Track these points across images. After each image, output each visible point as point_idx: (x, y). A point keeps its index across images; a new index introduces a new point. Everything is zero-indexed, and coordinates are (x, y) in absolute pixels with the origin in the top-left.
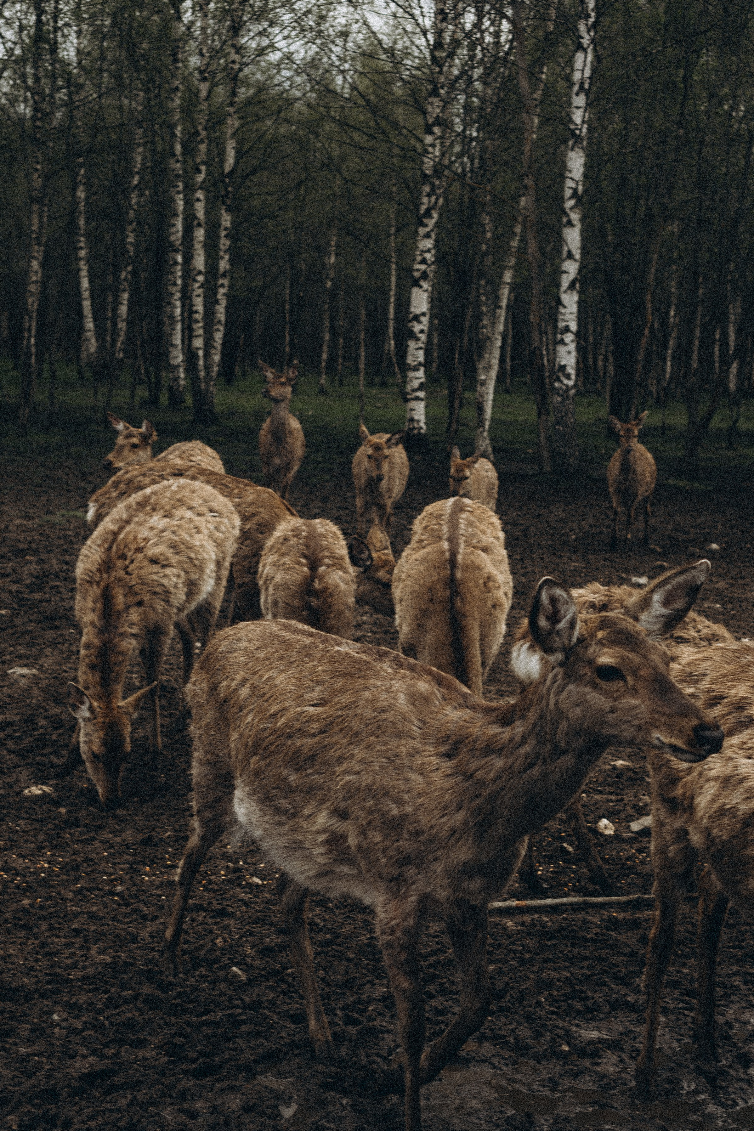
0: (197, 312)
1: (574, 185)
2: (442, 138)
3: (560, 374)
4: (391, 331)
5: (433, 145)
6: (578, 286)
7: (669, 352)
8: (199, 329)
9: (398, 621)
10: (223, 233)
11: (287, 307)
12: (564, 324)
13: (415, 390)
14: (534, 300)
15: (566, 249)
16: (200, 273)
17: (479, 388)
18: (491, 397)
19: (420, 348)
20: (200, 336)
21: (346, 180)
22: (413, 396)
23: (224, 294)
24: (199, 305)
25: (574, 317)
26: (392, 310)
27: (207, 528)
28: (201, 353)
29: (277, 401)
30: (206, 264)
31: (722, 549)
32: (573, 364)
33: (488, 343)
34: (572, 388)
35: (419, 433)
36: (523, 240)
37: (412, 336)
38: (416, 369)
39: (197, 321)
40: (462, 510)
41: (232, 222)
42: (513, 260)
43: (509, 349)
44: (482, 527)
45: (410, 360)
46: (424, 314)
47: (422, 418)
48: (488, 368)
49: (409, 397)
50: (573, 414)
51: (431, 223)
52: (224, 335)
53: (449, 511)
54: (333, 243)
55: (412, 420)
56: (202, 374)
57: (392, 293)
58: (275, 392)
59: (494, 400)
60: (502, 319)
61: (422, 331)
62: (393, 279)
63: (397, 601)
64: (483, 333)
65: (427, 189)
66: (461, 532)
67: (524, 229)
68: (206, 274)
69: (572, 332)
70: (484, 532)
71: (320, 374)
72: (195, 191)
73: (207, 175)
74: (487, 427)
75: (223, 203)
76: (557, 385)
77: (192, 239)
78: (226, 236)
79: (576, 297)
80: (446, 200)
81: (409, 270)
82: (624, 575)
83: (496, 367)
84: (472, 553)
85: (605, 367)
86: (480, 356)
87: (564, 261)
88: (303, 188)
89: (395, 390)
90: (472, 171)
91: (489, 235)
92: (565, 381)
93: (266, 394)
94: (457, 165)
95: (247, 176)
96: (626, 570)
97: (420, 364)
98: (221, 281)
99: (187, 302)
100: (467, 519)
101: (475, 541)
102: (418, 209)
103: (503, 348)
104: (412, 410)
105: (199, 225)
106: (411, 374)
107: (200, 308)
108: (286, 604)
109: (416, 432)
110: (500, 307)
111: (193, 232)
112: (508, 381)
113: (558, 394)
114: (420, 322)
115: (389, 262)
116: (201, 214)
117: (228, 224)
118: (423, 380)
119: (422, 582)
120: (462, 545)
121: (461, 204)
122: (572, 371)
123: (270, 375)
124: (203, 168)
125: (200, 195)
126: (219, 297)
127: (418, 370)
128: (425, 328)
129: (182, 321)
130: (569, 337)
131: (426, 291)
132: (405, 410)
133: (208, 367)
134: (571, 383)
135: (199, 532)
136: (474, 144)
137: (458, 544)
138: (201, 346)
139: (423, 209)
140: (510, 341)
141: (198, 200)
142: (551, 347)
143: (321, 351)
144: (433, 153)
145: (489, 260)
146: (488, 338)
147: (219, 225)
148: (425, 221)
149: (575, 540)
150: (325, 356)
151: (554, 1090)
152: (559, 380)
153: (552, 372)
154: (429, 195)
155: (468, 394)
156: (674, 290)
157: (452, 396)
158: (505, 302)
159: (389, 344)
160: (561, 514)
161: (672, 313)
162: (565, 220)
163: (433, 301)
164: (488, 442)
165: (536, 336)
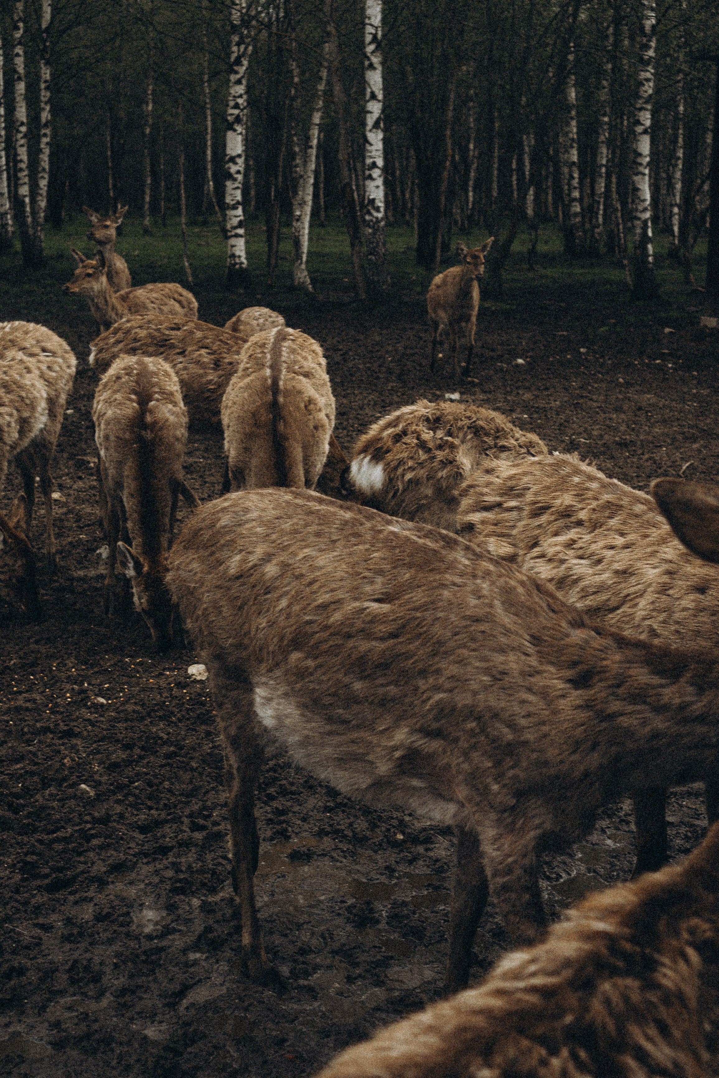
0: (21, 161)
1: (373, 31)
3: (370, 208)
4: (210, 173)
6: (382, 125)
7: (471, 183)
8: (24, 176)
9: (226, 445)
10: (43, 86)
11: (109, 153)
12: (372, 160)
13: (234, 228)
14: (342, 139)
15: (369, 91)
16: (22, 124)
17: (294, 224)
18: (306, 231)
19: (237, 188)
20: (25, 183)
21: (159, 32)
22: (233, 233)
23: (47, 144)
24: (23, 154)
25: (380, 153)
26: (209, 152)
27: (39, 368)
28: (27, 200)
29: (101, 243)
30: (28, 116)
31: (529, 363)
32: (383, 199)
33: (301, 181)
34: (382, 219)
35: (241, 268)
36: (329, 83)
37: (230, 176)
38: (234, 207)
39: (21, 170)
40: (284, 339)
41: (51, 75)
42: (321, 103)
43: (322, 185)
44: (304, 354)
45: (228, 200)
46: (239, 156)
47: (243, 254)
48: (302, 203)
49: (229, 234)
50: (384, 244)
51: (242, 70)
52: (49, 182)
53: (272, 340)
54: (150, 92)
55: (233, 256)
56: (29, 220)
57: (209, 137)
58: (99, 234)
59: (310, 233)
60: (314, 158)
61: (238, 172)
62: (209, 123)
63: (225, 428)
64: (296, 172)
65: (236, 38)
66: (283, 359)
67: (329, 73)
68: (29, 124)
69: (378, 168)
70: (305, 359)
71: (143, 216)
72: (14, 46)
73: (25, 32)
74: (304, 259)
75: (43, 58)
76: (367, 218)
77: (13, 92)
78: (47, 88)
79: (380, 136)
80: (255, 47)
81: (223, 115)
82: (438, 393)
83: (310, 203)
84: (293, 378)
85: (412, 198)
86: (296, 193)
87: (368, 101)
89: (217, 228)
90: (278, 20)
91: (296, 80)
92: (375, 214)
93: (91, 237)
94: (263, 15)
95: (64, 31)
96: (440, 388)
97: (238, 203)
98: (43, 131)
99: (12, 152)
100: (289, 347)
101: (297, 367)
102: (229, 58)
103: (316, 185)
104: (233, 246)
105: (19, 79)
106: (230, 213)
107: (25, 158)
108: (117, 437)
109: (237, 266)
110: (311, 147)
111: (14, 85)
112: (322, 214)
113: (369, 226)
114: (236, 164)
115: (203, 108)
116: (21, 69)
117: (48, 77)
118: (242, 218)
119: (246, 407)
120: (284, 372)
121: (269, 52)
122: (381, 205)
123: (94, 219)
124: (21, 25)
125: (19, 50)
126: (42, 146)
127: (237, 208)
128: (242, 169)
129: (8, 170)
130: (376, 173)
131: (241, 134)
132: (226, 247)
133: (34, 213)
134: (380, 215)
135: (29, 371)
137: (280, 371)
138: (27, 193)
139: (233, 57)
140: (322, 179)
141: (18, 55)
142: (361, 183)
143: (144, 193)
144: (240, 5)
145: (298, 103)
146: (301, 177)
147: (38, 77)
148: (236, 68)
149: (391, 362)
150: (147, 199)
151: (391, 877)
152: (369, 213)
153: (362, 206)
154: (238, 44)
155: (285, 230)
156: (472, 125)
157: (270, 231)
158: (315, 142)
159: (209, 185)
160: (378, 338)
161: (471, 146)
162: (367, 63)
163: (247, 142)
164: (306, 273)
165: (345, 172)
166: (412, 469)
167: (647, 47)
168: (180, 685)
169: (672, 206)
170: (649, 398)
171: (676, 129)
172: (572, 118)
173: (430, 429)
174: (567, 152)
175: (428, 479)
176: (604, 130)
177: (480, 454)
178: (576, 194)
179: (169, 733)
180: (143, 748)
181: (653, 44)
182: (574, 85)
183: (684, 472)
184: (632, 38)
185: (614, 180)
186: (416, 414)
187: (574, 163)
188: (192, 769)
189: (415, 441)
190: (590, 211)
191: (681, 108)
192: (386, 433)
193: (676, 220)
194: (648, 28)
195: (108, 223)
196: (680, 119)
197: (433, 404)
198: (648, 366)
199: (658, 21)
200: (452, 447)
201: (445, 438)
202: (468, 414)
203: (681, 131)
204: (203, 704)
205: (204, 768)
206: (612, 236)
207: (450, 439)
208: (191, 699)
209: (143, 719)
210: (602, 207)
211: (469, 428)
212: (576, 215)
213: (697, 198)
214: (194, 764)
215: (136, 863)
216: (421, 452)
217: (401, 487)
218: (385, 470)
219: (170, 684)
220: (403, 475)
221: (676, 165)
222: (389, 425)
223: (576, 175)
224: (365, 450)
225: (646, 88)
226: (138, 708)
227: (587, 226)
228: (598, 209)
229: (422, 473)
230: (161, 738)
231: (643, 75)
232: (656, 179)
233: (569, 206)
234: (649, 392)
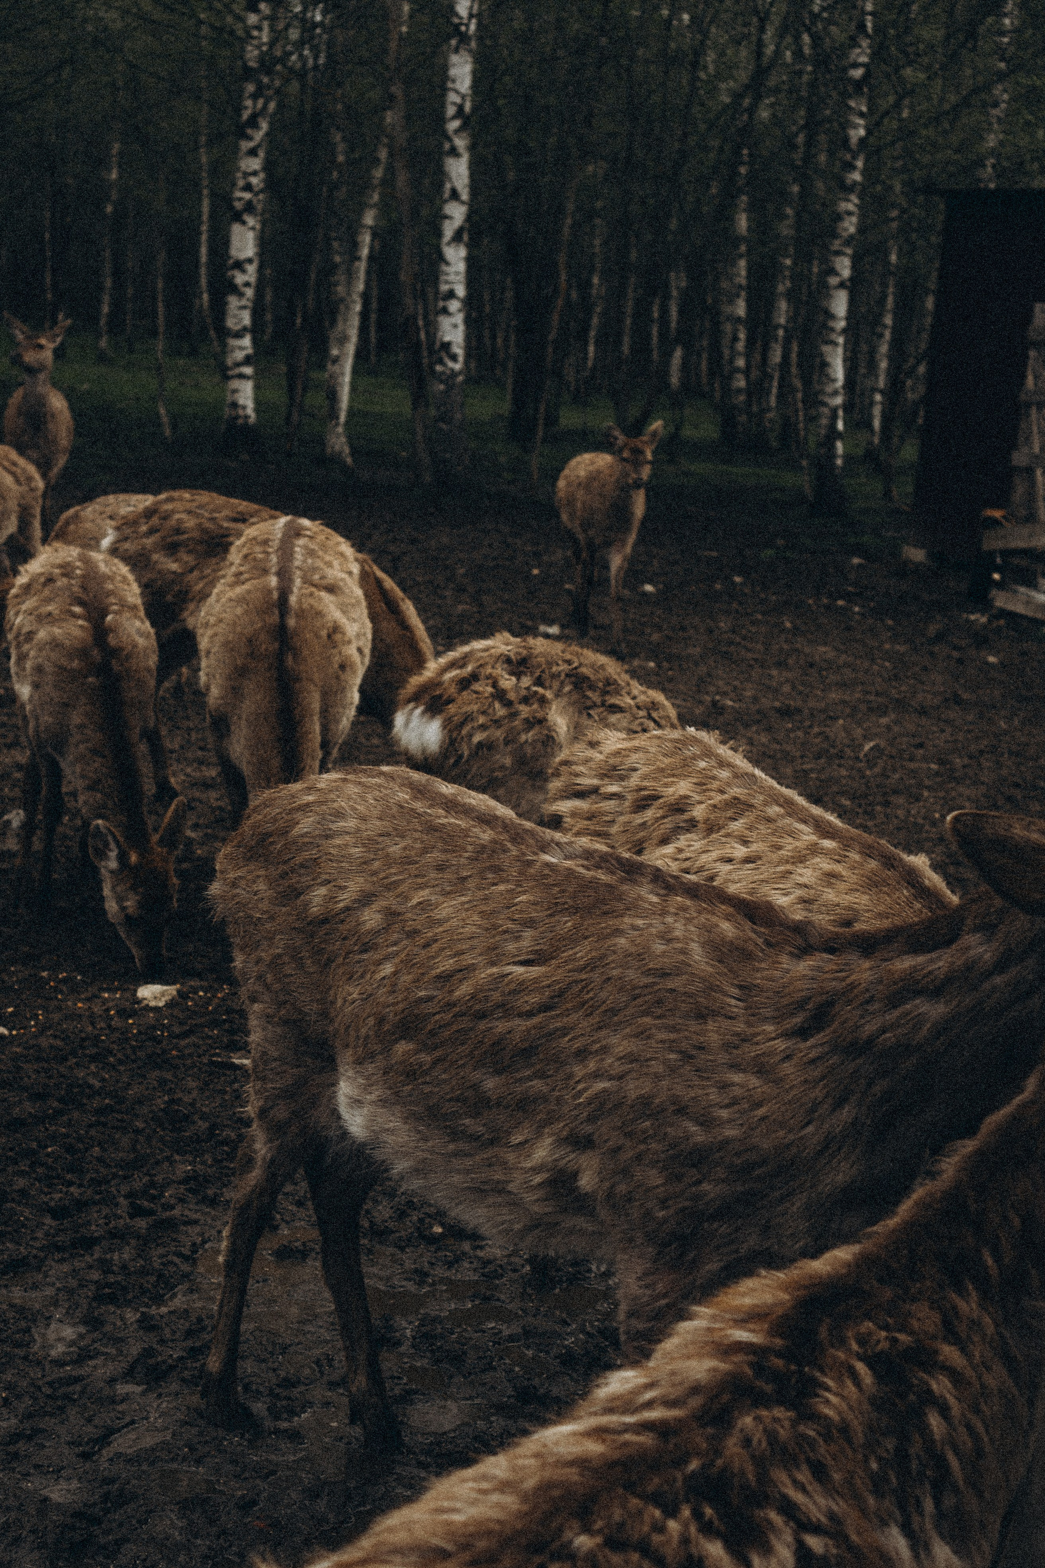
1: (458, 100)
2: (272, 19)
3: (442, 354)
4: (204, 282)
5: (259, 28)
6: (466, 237)
7: (592, 333)
11: (47, 236)
12: (448, 287)
13: (238, 365)
15: (448, 186)
17: (329, 366)
18: (347, 379)
19: (245, 307)
21: (132, 66)
22: (235, 373)
25: (461, 278)
26: (204, 250)
29: (32, 370)
31: (658, 592)
32: (461, 342)
33: (343, 307)
34: (460, 373)
35: (247, 424)
36: (390, 169)
37: (235, 290)
38: (239, 335)
40: (297, 534)
42: (376, 196)
43: (373, 317)
44: (328, 558)
45: (231, 323)
46: (250, 261)
47: (250, 403)
48: (343, 340)
49: (230, 373)
50: (461, 408)
51: (259, 135)
53: (278, 535)
54: (114, 152)
55: (235, 405)
57: (204, 228)
59: (351, 384)
60: (362, 275)
61: (247, 284)
62: (206, 210)
64: (335, 292)
65: (251, 88)
66: (297, 564)
67: (391, 155)
69: (458, 298)
70: (330, 565)
71: (99, 336)
74: (342, 418)
76: (439, 368)
79: (463, 252)
80: (281, 106)
81: (228, 200)
82: (528, 624)
83: (354, 339)
84: (311, 594)
85: (507, 347)
86: (333, 323)
87: (446, 201)
88: (66, 72)
89: (211, 362)
90: (316, 67)
91: (341, 158)
92: (451, 364)
93: (17, 360)
94: (294, 58)
96: (532, 618)
97: (245, 329)
100: (305, 547)
101: (317, 577)
102: (240, 116)
103: (364, 315)
106: (233, 342)
109: (242, 421)
110: (359, 258)
112: (373, 355)
113: (441, 382)
114: (244, 271)
115: (196, 184)
118: (250, 351)
119: (239, 629)
120: (298, 583)
121: (301, 113)
122: (459, 351)
127: (242, 337)
128: (252, 280)
130: (454, 306)
131: (253, 228)
132: (224, 391)
134: (458, 367)
136: (318, 31)
137: (292, 581)
139: (246, 115)
140: (374, 305)
142: (429, 317)
143: (100, 300)
144: (260, 38)
145: (342, 193)
146: (342, 300)
148: (249, 131)
149: (465, 575)
150: (106, 309)
151: (421, 1283)
152: (441, 362)
153: (431, 352)
154: (255, 97)
155: (314, 375)
156: (597, 250)
157: (291, 375)
158: (365, 252)
159: (201, 298)
160: (445, 540)
161: (596, 280)
162: (447, 146)
163: (263, 243)
164: (343, 439)
165: (408, 301)
166: (483, 727)
167: (852, 167)
168: (123, 1013)
169: (874, 390)
170: (824, 651)
171: (884, 285)
172: (741, 256)
173: (512, 673)
174: (731, 302)
175: (507, 742)
176: (784, 277)
177: (580, 712)
178: (741, 363)
179: (103, 1080)
180: (61, 1100)
181: (860, 164)
182: (745, 210)
183: (866, 755)
184: (831, 153)
185: (795, 348)
186: (493, 651)
187: (739, 318)
188: (137, 1131)
189: (490, 689)
190: (757, 390)
191: (893, 258)
192: (448, 676)
193: (877, 411)
194: (854, 141)
195: (43, 341)
196: (891, 273)
197: (518, 640)
198: (828, 607)
199: (869, 132)
200: (543, 701)
201: (535, 689)
202: (568, 656)
203: (891, 290)
204: (158, 1041)
205: (155, 1131)
206: (787, 426)
207: (540, 690)
208: (140, 1032)
209: (65, 1059)
210: (775, 384)
211: (567, 675)
212: (739, 391)
213: (909, 383)
214: (140, 1124)
215: (42, 1261)
216: (497, 705)
217: (466, 753)
218: (444, 727)
219: (108, 1010)
220: (470, 736)
221: (881, 336)
222: (452, 665)
223: (742, 336)
224: (416, 698)
225: (846, 224)
226: (59, 1043)
227: (755, 409)
228: (771, 386)
229: (499, 734)
230: (90, 1087)
231: (844, 206)
232: (854, 351)
233: (730, 377)
234: (825, 644)
